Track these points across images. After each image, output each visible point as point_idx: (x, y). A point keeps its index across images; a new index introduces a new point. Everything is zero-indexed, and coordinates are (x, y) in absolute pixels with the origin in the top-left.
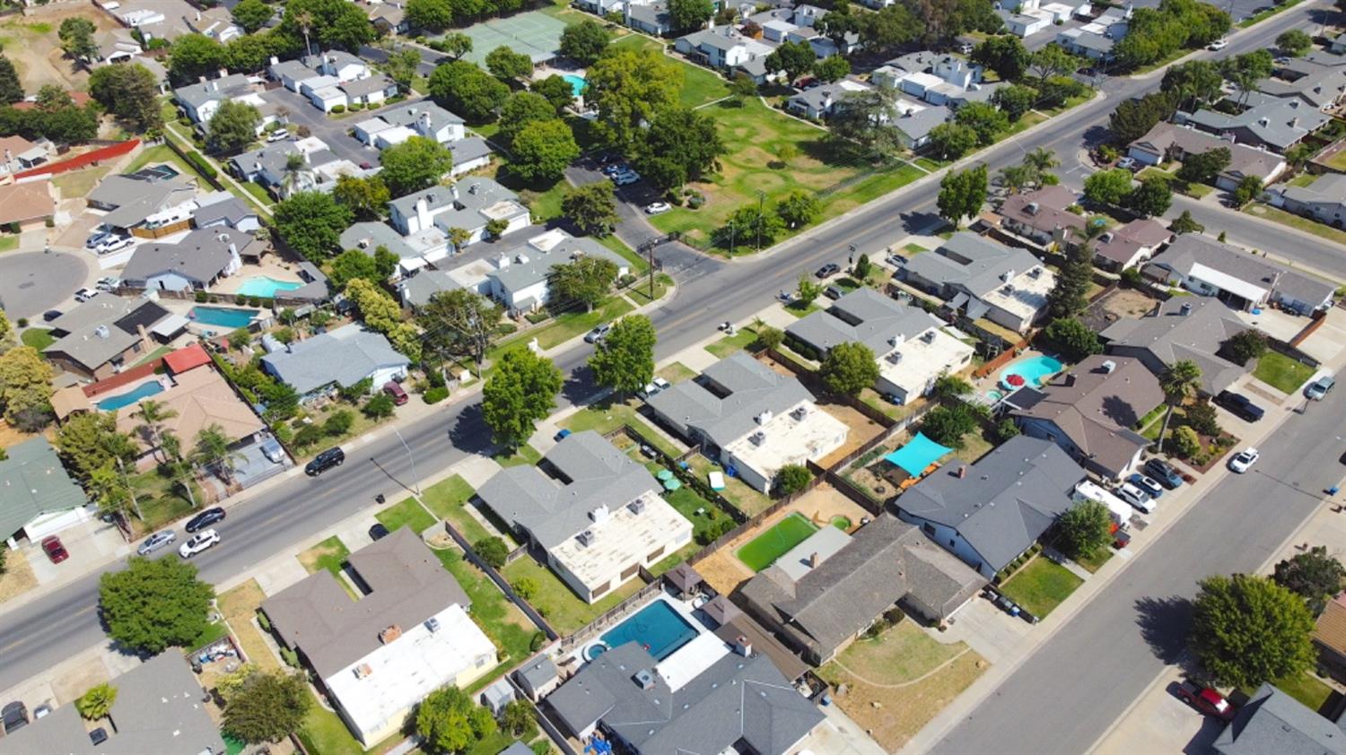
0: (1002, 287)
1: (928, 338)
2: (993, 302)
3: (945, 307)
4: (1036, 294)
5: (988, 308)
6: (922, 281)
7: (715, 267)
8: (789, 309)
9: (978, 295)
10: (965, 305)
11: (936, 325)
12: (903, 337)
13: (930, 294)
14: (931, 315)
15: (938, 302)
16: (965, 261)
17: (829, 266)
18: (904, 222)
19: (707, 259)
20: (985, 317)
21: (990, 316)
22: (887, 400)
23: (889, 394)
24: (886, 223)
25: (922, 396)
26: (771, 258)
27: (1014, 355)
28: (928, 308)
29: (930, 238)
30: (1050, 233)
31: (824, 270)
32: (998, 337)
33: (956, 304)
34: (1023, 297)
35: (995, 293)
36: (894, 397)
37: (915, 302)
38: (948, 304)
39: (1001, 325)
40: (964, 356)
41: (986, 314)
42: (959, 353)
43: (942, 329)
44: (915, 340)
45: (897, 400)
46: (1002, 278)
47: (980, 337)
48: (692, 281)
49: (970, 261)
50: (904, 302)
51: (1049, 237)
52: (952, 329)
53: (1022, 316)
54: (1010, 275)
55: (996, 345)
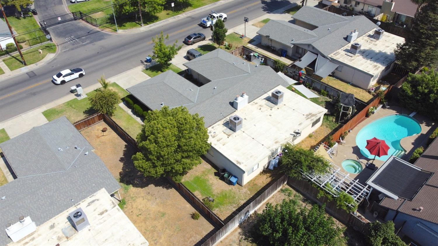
0: (348, 46)
1: (274, 99)
2: (341, 60)
3: (294, 66)
4: (380, 52)
5: (337, 66)
6: (273, 45)
7: (101, 37)
8: (149, 72)
9: (326, 55)
10: (313, 64)
11: (284, 84)
12: (246, 97)
13: (281, 55)
14: (280, 73)
15: (287, 62)
16: (312, 27)
17: (195, 34)
18: (263, 5)
19: (99, 31)
20: (333, 75)
21: (338, 74)
22: (222, 178)
23: (224, 170)
24: (248, 6)
25: (266, 171)
26: (151, 31)
27: (367, 116)
28: (277, 67)
29: (283, 15)
30: (380, 7)
31: (189, 37)
32: (349, 96)
33: (303, 63)
34: (369, 55)
35: (341, 52)
36: (230, 175)
37: (266, 61)
38: (297, 63)
39: (348, 82)
40: (315, 119)
41: (333, 73)
42: (309, 116)
43: (290, 88)
44: (261, 101)
45: (233, 180)
46: (347, 39)
47: (328, 95)
48: (72, 49)
49: (316, 27)
50: (256, 62)
51: (379, 9)
52: (301, 88)
53: (371, 73)
54: (354, 35)
55: (349, 104)
